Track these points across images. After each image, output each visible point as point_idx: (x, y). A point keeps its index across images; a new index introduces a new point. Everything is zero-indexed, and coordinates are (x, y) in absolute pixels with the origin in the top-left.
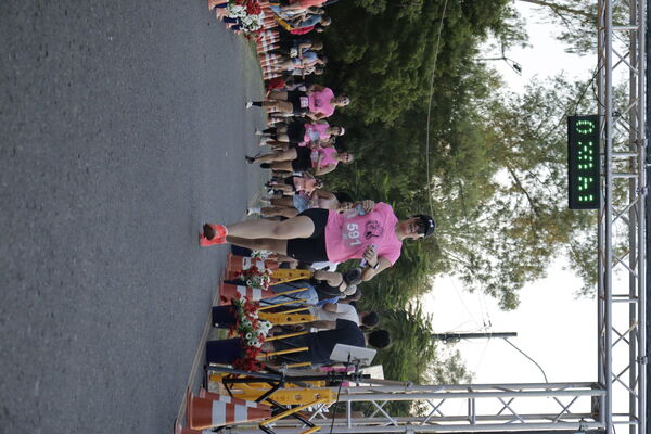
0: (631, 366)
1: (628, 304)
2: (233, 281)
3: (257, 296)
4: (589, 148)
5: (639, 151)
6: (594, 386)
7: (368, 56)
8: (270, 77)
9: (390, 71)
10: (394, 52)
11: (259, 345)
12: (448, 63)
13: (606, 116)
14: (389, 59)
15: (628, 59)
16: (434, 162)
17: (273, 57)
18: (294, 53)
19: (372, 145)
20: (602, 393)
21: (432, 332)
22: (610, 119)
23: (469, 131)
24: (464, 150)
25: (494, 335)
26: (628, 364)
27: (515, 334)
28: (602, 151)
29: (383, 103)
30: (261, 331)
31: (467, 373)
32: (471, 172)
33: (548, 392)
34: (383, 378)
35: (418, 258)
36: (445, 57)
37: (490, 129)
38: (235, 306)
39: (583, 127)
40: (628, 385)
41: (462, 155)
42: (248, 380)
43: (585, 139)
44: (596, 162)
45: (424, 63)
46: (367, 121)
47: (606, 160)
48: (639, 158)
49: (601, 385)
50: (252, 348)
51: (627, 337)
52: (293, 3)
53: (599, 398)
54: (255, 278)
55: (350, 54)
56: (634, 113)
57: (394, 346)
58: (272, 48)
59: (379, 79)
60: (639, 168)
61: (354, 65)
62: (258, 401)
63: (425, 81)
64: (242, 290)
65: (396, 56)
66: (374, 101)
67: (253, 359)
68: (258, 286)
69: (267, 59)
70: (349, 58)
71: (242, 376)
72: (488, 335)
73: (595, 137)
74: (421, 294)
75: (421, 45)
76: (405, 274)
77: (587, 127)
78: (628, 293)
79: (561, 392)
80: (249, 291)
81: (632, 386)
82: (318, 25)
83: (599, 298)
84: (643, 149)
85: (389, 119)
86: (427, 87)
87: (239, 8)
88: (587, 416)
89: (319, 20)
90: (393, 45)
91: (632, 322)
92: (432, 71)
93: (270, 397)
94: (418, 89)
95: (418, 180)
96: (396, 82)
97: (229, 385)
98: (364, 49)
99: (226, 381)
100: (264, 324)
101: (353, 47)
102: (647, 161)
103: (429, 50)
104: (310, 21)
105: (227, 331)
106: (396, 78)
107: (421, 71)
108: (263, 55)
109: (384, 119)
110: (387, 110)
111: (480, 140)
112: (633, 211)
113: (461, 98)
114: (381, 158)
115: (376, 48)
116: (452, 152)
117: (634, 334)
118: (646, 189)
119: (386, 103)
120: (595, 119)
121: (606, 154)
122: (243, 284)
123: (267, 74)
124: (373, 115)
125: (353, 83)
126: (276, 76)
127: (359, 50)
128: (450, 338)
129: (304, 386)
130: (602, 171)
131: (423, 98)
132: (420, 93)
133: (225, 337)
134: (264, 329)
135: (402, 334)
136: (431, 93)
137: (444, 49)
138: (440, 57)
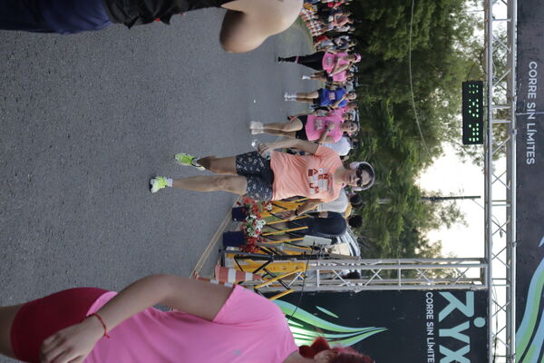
0: (507, 248)
4: (476, 103)
5: (512, 104)
6: (481, 260)
7: (385, 16)
8: (316, 34)
9: (399, 26)
10: (402, 13)
12: (439, 19)
13: (489, 81)
14: (398, 18)
16: (431, 83)
17: (316, 22)
18: (331, 19)
19: (390, 73)
22: (491, 83)
23: (454, 62)
24: (451, 75)
25: (466, 197)
26: (505, 245)
27: (479, 197)
29: (395, 47)
30: (257, 227)
35: (409, 152)
36: (437, 15)
37: (470, 60)
38: (247, 208)
39: (472, 89)
41: (449, 78)
43: (474, 97)
44: (481, 112)
45: (422, 19)
46: (385, 59)
48: (511, 108)
49: (485, 261)
50: (251, 237)
51: (505, 228)
53: (484, 269)
55: (373, 15)
58: (313, 17)
59: (392, 31)
60: (511, 116)
61: (377, 21)
63: (423, 32)
65: (403, 15)
66: (389, 45)
67: (253, 245)
70: (373, 17)
71: (245, 255)
72: (462, 198)
73: (480, 95)
74: (426, 166)
75: (420, 8)
78: (505, 199)
79: (458, 264)
81: (507, 262)
84: (514, 103)
85: (400, 56)
86: (424, 35)
88: (477, 280)
90: (401, 9)
92: (426, 26)
93: (266, 267)
94: (418, 36)
95: (420, 95)
96: (403, 33)
97: (238, 261)
98: (382, 12)
99: (237, 258)
100: (260, 222)
101: (375, 10)
103: (426, 10)
105: (240, 223)
106: (403, 30)
107: (420, 25)
108: (308, 21)
109: (396, 57)
110: (399, 51)
111: (461, 68)
113: (448, 42)
114: (396, 81)
115: (389, 11)
116: (443, 77)
117: (509, 226)
118: (516, 131)
119: (397, 47)
120: (480, 83)
121: (488, 107)
123: (314, 33)
124: (389, 54)
125: (375, 34)
126: (320, 34)
127: (378, 13)
128: (436, 199)
131: (423, 42)
132: (420, 39)
133: (238, 229)
134: (260, 225)
135: (397, 201)
136: (428, 38)
137: (436, 9)
138: (433, 15)
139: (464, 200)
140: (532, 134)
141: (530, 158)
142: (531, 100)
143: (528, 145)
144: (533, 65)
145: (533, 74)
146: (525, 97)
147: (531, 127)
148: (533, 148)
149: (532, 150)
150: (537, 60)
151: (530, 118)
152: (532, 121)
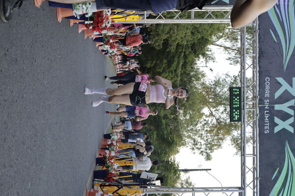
0: (254, 181)
1: (252, 158)
2: (104, 148)
3: (113, 154)
4: (238, 99)
5: (256, 100)
6: (239, 188)
7: (156, 65)
8: (119, 72)
9: (164, 71)
10: (165, 64)
11: (113, 172)
12: (185, 68)
13: (244, 87)
14: (163, 66)
15: (252, 66)
16: (180, 104)
17: (120, 65)
18: (128, 63)
20: (243, 191)
21: (179, 169)
22: (245, 88)
24: (191, 100)
25: (203, 170)
26: (252, 180)
27: (210, 170)
28: (242, 100)
30: (114, 167)
31: (193, 184)
32: (194, 108)
33: (222, 190)
34: (160, 185)
35: (174, 141)
36: (184, 66)
37: (201, 93)
38: (105, 157)
39: (235, 91)
40: (252, 188)
41: (191, 102)
42: (109, 185)
43: (236, 96)
44: (240, 104)
45: (176, 67)
47: (244, 104)
48: (256, 102)
49: (242, 188)
50: (111, 173)
51: (252, 170)
52: (128, 45)
53: (241, 193)
54: (112, 147)
55: (149, 64)
56: (254, 87)
57: (165, 174)
58: (120, 62)
60: (256, 107)
61: (150, 68)
62: (113, 193)
64: (107, 152)
65: (166, 65)
67: (111, 178)
68: (113, 150)
69: (118, 66)
70: (148, 65)
71: (107, 184)
72: (200, 170)
73: (240, 95)
74: (175, 154)
75: (175, 61)
76: (169, 146)
77: (237, 91)
78: (252, 153)
79: (227, 190)
80: (110, 152)
81: (254, 189)
82: (137, 54)
83: (241, 155)
84: (258, 100)
86: (177, 77)
87: (107, 46)
89: (137, 52)
90: (165, 61)
91: (254, 164)
92: (179, 71)
93: (118, 192)
94: (174, 77)
95: (174, 111)
97: (102, 187)
98: (154, 62)
99: (101, 186)
100: (115, 164)
101: (150, 62)
102: (259, 104)
103: (178, 63)
104: (134, 52)
105: (101, 167)
106: (166, 73)
107: (175, 71)
108: (116, 64)
111: (197, 97)
112: (254, 123)
113: (190, 81)
115: (159, 62)
116: (187, 101)
117: (254, 169)
118: (259, 115)
120: (240, 88)
121: (244, 101)
122: (108, 149)
126: (121, 72)
127: (152, 63)
128: (186, 171)
129: (130, 188)
130: (242, 108)
131: (176, 81)
132: (175, 79)
133: (101, 169)
134: (116, 166)
135: (168, 169)
136: (179, 79)
137: (184, 62)
138: (182, 65)
139: (202, 171)
140: (267, 117)
141: (266, 130)
142: (267, 98)
143: (265, 123)
144: (268, 79)
145: (268, 84)
146: (264, 97)
147: (267, 113)
148: (268, 124)
149: (267, 126)
150: (270, 77)
151: (266, 108)
152: (267, 110)
